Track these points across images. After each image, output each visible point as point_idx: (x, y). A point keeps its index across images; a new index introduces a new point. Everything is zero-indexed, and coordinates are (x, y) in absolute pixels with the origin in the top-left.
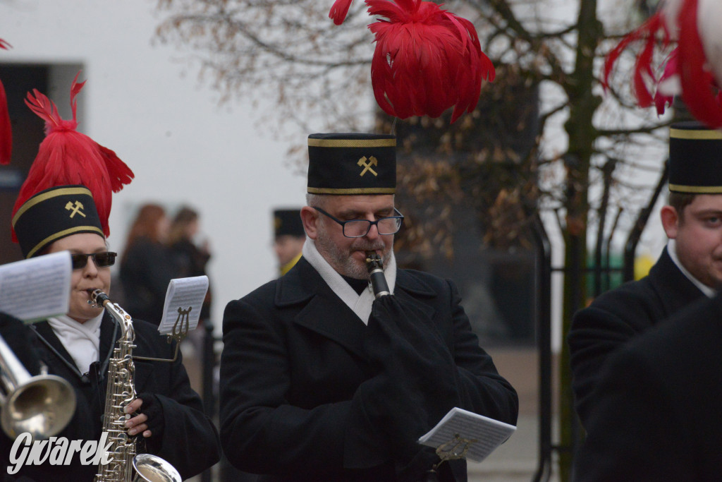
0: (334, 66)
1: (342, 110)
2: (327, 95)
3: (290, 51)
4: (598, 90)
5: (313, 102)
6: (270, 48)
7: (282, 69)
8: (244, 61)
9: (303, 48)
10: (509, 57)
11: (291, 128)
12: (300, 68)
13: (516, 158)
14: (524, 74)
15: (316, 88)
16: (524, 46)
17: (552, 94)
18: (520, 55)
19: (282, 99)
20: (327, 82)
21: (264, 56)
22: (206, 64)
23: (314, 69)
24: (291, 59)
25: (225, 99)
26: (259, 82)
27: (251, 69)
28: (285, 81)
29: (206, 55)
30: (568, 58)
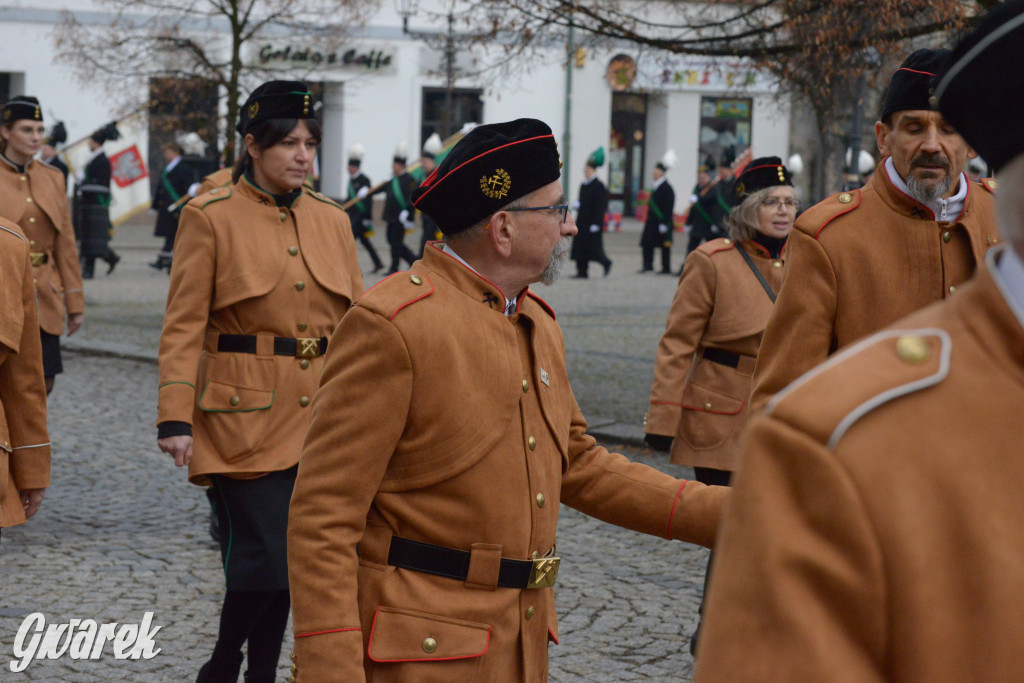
0: (128, 75)
1: (133, 94)
2: (126, 87)
3: (110, 68)
4: (240, 89)
5: (120, 90)
6: (102, 67)
7: (107, 76)
8: (91, 73)
9: (115, 68)
10: (204, 74)
11: (110, 101)
12: (115, 76)
13: (205, 116)
14: (209, 81)
15: (121, 85)
16: (209, 69)
17: (223, 90)
18: (208, 73)
19: (107, 89)
20: (126, 83)
21: (99, 71)
22: (75, 73)
23: (121, 77)
24: (111, 72)
25: (82, 88)
26: (96, 82)
27: (93, 76)
28: (108, 81)
29: (74, 69)
30: (228, 75)
